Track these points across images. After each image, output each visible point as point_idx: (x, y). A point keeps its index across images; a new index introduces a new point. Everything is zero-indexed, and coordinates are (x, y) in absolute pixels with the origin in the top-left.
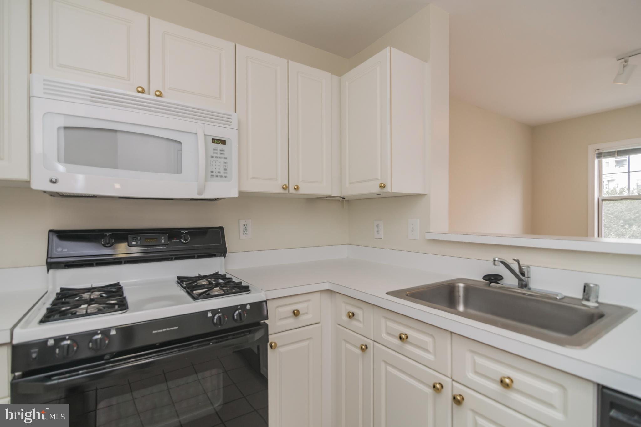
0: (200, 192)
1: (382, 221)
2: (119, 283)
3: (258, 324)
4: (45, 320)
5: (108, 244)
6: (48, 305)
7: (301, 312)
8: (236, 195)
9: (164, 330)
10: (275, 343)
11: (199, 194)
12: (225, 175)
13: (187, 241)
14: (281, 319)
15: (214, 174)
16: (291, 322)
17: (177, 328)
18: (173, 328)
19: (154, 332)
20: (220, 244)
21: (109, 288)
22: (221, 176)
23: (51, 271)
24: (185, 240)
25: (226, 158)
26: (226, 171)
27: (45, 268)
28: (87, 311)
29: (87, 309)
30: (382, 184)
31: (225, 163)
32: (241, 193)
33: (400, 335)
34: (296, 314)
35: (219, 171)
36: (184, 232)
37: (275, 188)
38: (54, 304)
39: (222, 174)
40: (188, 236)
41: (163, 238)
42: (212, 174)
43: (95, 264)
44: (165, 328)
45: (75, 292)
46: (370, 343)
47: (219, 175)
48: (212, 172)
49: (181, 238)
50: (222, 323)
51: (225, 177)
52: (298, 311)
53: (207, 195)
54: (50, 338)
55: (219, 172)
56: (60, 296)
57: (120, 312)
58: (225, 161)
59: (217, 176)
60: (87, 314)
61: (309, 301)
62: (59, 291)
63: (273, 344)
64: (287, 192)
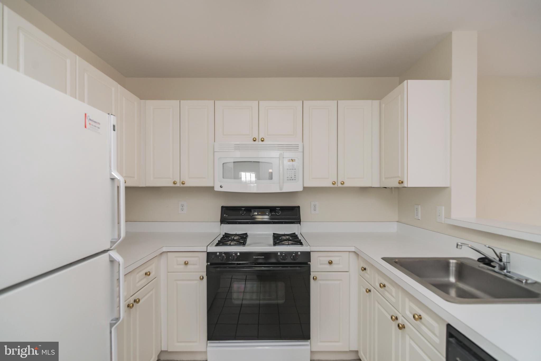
0: (281, 189)
1: (420, 206)
2: (247, 233)
3: (306, 263)
4: (217, 245)
5: (243, 214)
6: (219, 239)
7: (333, 262)
8: (301, 189)
9: (258, 257)
10: (316, 277)
11: (280, 190)
12: (295, 178)
13: (279, 214)
14: (321, 264)
15: (289, 179)
16: (328, 267)
17: (263, 257)
18: (262, 257)
19: (254, 257)
20: (297, 217)
21: (242, 235)
22: (293, 180)
23: (222, 225)
24: (278, 213)
25: (295, 169)
26: (295, 177)
27: (220, 223)
28: (230, 244)
29: (230, 243)
30: (400, 181)
31: (295, 172)
32: (304, 188)
33: (380, 284)
34: (330, 263)
35: (291, 176)
36: (278, 209)
37: (328, 184)
38: (221, 239)
39: (293, 178)
40: (280, 211)
41: (267, 212)
42: (288, 179)
43: (238, 223)
44: (258, 256)
45: (229, 235)
46: (372, 289)
47: (291, 179)
48: (288, 177)
49: (276, 212)
50: (284, 259)
51: (295, 180)
52: (332, 262)
53: (284, 190)
54: (218, 252)
55: (291, 178)
56: (225, 236)
57: (242, 246)
58: (295, 171)
59: (290, 180)
60: (230, 245)
61: (340, 256)
62: (224, 234)
63: (315, 277)
64: (336, 186)
